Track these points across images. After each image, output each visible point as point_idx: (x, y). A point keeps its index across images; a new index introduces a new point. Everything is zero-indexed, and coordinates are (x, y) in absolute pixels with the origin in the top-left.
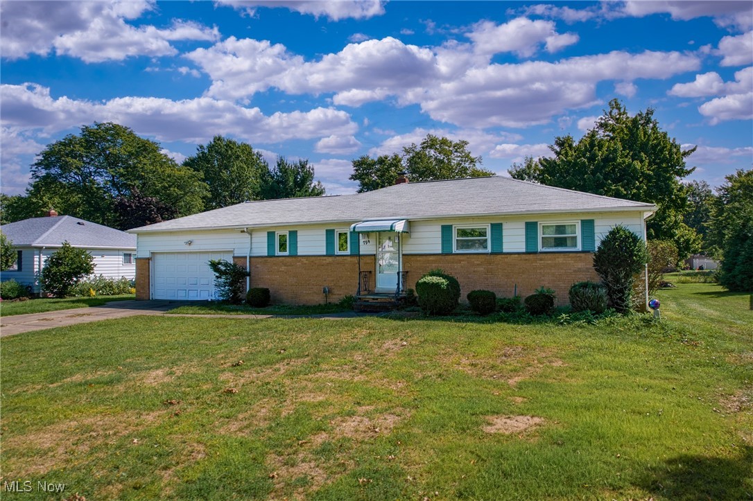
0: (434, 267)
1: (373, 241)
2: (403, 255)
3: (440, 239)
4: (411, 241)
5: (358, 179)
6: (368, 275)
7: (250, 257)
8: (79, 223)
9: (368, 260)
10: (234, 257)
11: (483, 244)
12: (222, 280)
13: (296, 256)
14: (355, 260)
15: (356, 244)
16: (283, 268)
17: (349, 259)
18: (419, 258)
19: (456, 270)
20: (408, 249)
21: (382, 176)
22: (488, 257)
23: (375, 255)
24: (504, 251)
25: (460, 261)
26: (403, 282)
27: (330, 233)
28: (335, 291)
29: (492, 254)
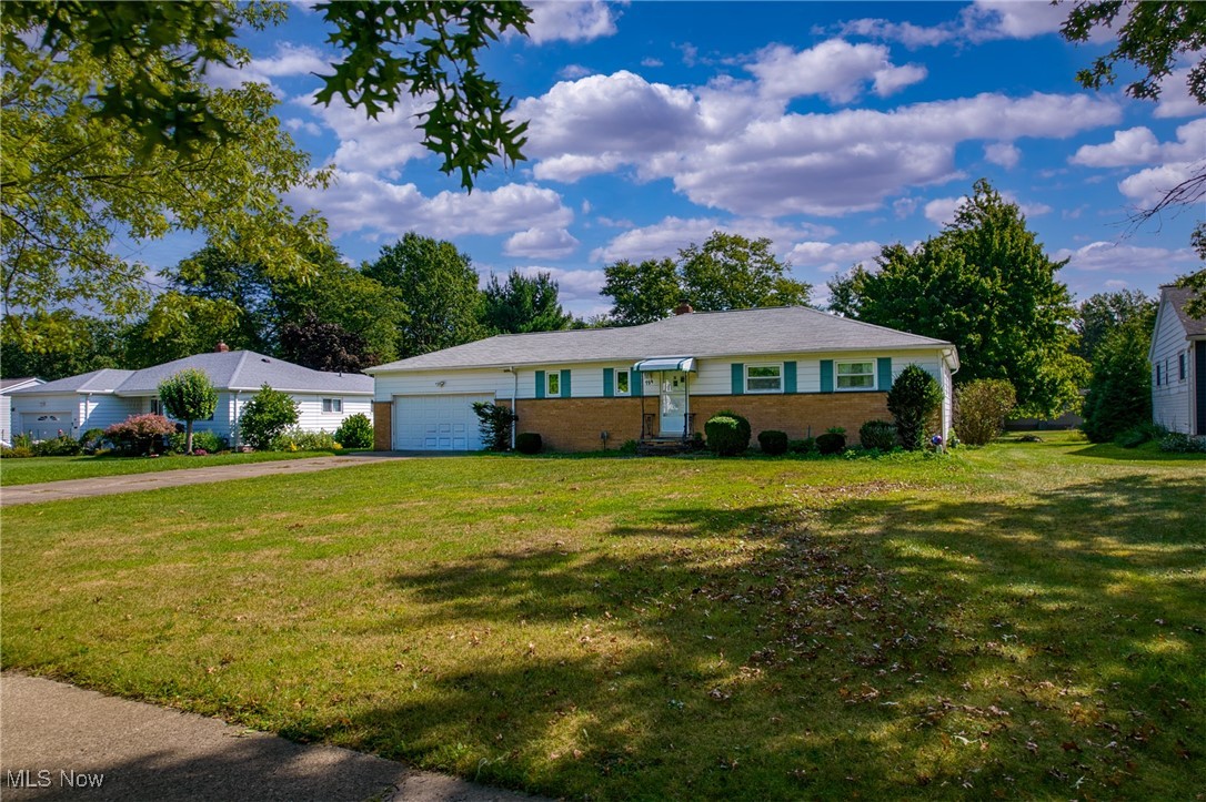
0: (723, 408)
1: (656, 381)
2: (690, 396)
3: (730, 379)
4: (698, 381)
5: (613, 294)
6: (651, 418)
7: (516, 400)
8: (264, 360)
9: (650, 402)
10: (496, 400)
11: (777, 383)
12: (488, 425)
13: (569, 398)
14: (638, 401)
15: (638, 385)
16: (554, 412)
17: (630, 400)
18: (707, 399)
19: (748, 411)
20: (695, 390)
21: (647, 289)
22: (781, 398)
23: (658, 396)
24: (798, 391)
25: (751, 402)
26: (690, 425)
27: (608, 373)
28: (615, 437)
29: (785, 394)
